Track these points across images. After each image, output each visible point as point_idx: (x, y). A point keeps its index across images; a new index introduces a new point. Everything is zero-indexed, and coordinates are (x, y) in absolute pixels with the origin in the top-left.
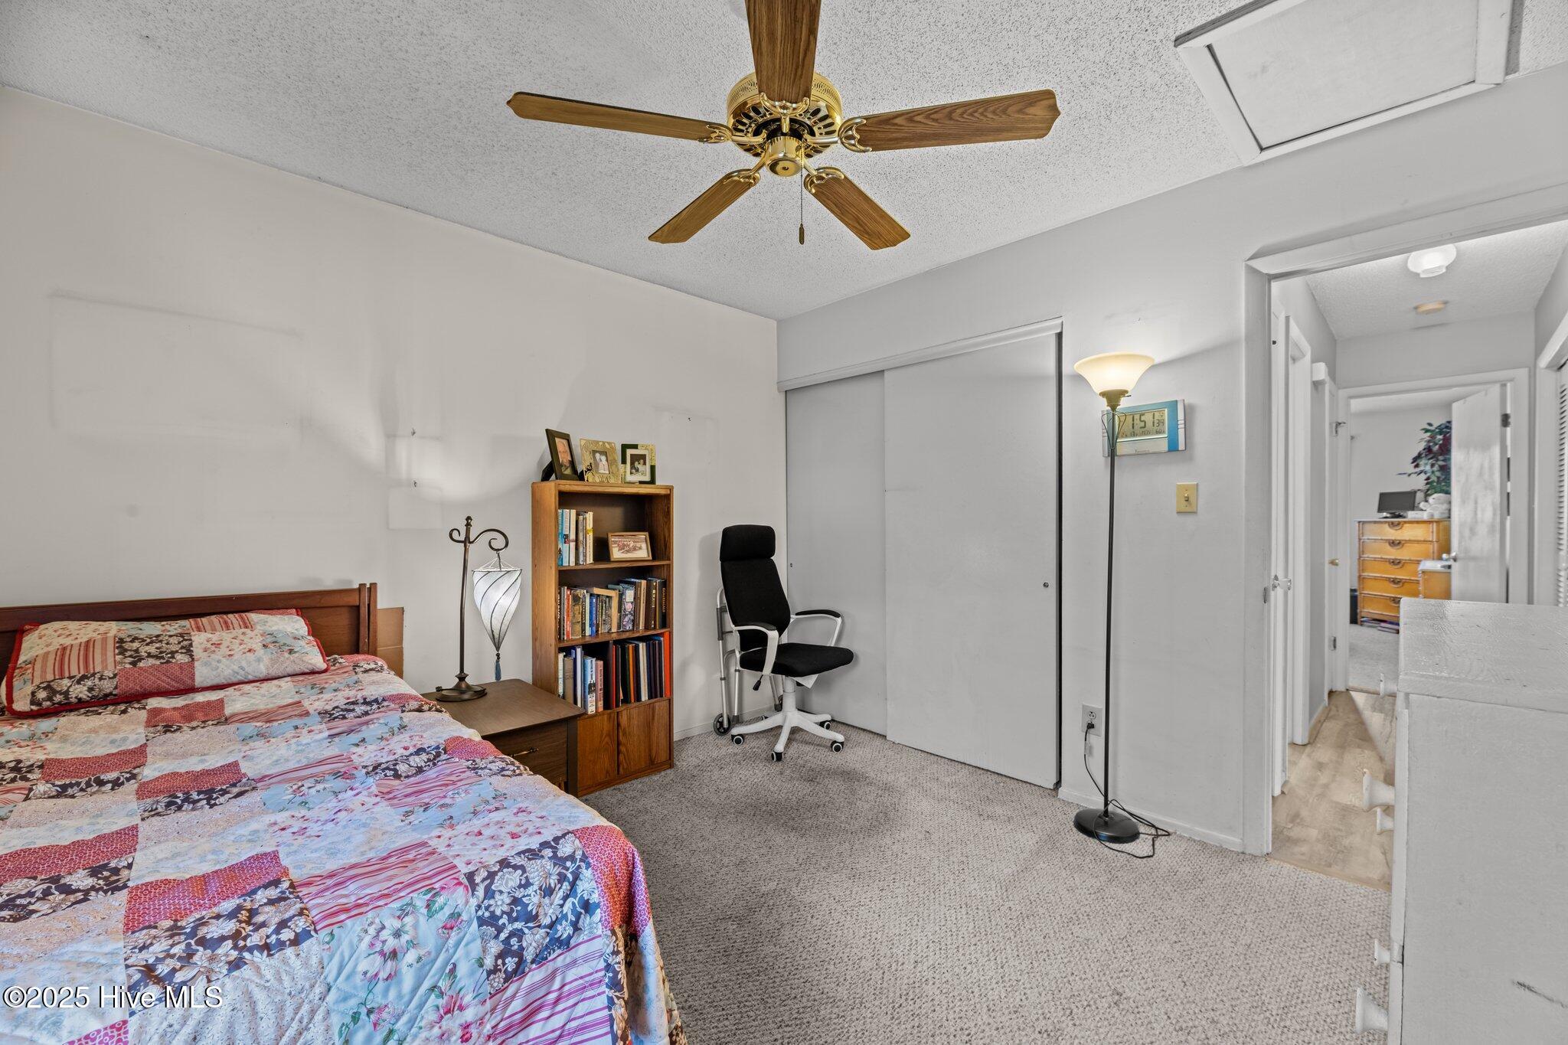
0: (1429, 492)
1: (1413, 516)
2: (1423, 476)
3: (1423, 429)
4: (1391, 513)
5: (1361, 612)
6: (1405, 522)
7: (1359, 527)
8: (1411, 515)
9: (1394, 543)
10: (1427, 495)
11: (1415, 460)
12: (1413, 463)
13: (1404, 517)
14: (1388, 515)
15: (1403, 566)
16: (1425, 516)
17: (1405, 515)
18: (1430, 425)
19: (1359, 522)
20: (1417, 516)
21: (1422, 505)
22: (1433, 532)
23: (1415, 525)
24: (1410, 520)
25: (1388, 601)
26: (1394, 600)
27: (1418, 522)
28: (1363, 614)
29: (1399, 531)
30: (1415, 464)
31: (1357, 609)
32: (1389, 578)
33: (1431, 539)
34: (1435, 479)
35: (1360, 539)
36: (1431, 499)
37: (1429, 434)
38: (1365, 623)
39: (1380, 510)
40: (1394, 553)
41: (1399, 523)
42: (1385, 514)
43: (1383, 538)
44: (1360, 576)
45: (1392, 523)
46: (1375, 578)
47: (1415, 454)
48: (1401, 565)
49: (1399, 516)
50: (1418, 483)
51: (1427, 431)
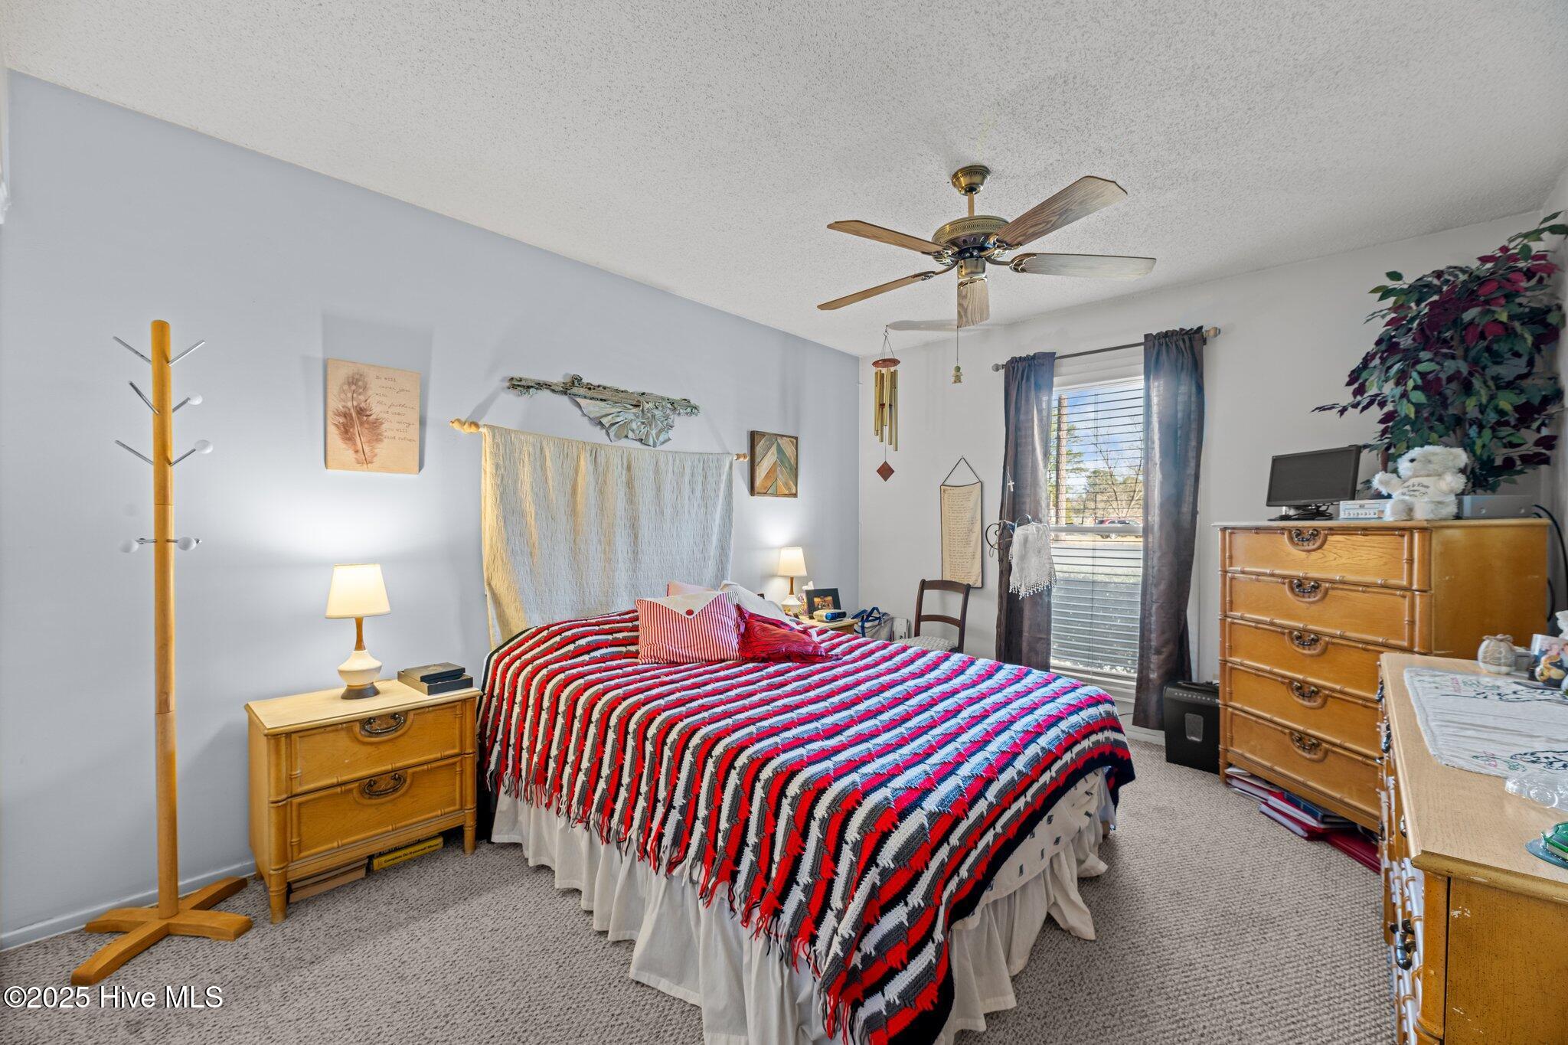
0: (1392, 451)
1: (1353, 514)
2: (1376, 413)
3: (1374, 291)
4: (1297, 508)
5: (1226, 750)
6: (1332, 531)
7: (1224, 539)
8: (1348, 510)
9: (1300, 587)
10: (1388, 461)
11: (1354, 377)
12: (1349, 384)
13: (1330, 517)
14: (1292, 512)
15: (1324, 651)
16: (1389, 513)
17: (1331, 510)
18: (1395, 276)
19: (1224, 529)
20: (1362, 513)
21: (1379, 481)
22: (1411, 561)
23: (1359, 539)
24: (1346, 523)
25: (1287, 739)
26: (1300, 739)
27: (1366, 531)
28: (1230, 758)
29: (1315, 555)
30: (1356, 385)
31: (1218, 742)
32: (1292, 680)
33: (1404, 583)
34: (1411, 412)
35: (1225, 572)
36: (1403, 465)
37: (1390, 302)
38: (1234, 782)
39: (1272, 500)
40: (1303, 615)
41: (1316, 533)
42: (1284, 510)
43: (1277, 572)
44: (1224, 662)
45: (1299, 532)
46: (1258, 674)
47: (1356, 362)
48: (1319, 648)
49: (1318, 514)
50: (1365, 427)
51: (1386, 293)
